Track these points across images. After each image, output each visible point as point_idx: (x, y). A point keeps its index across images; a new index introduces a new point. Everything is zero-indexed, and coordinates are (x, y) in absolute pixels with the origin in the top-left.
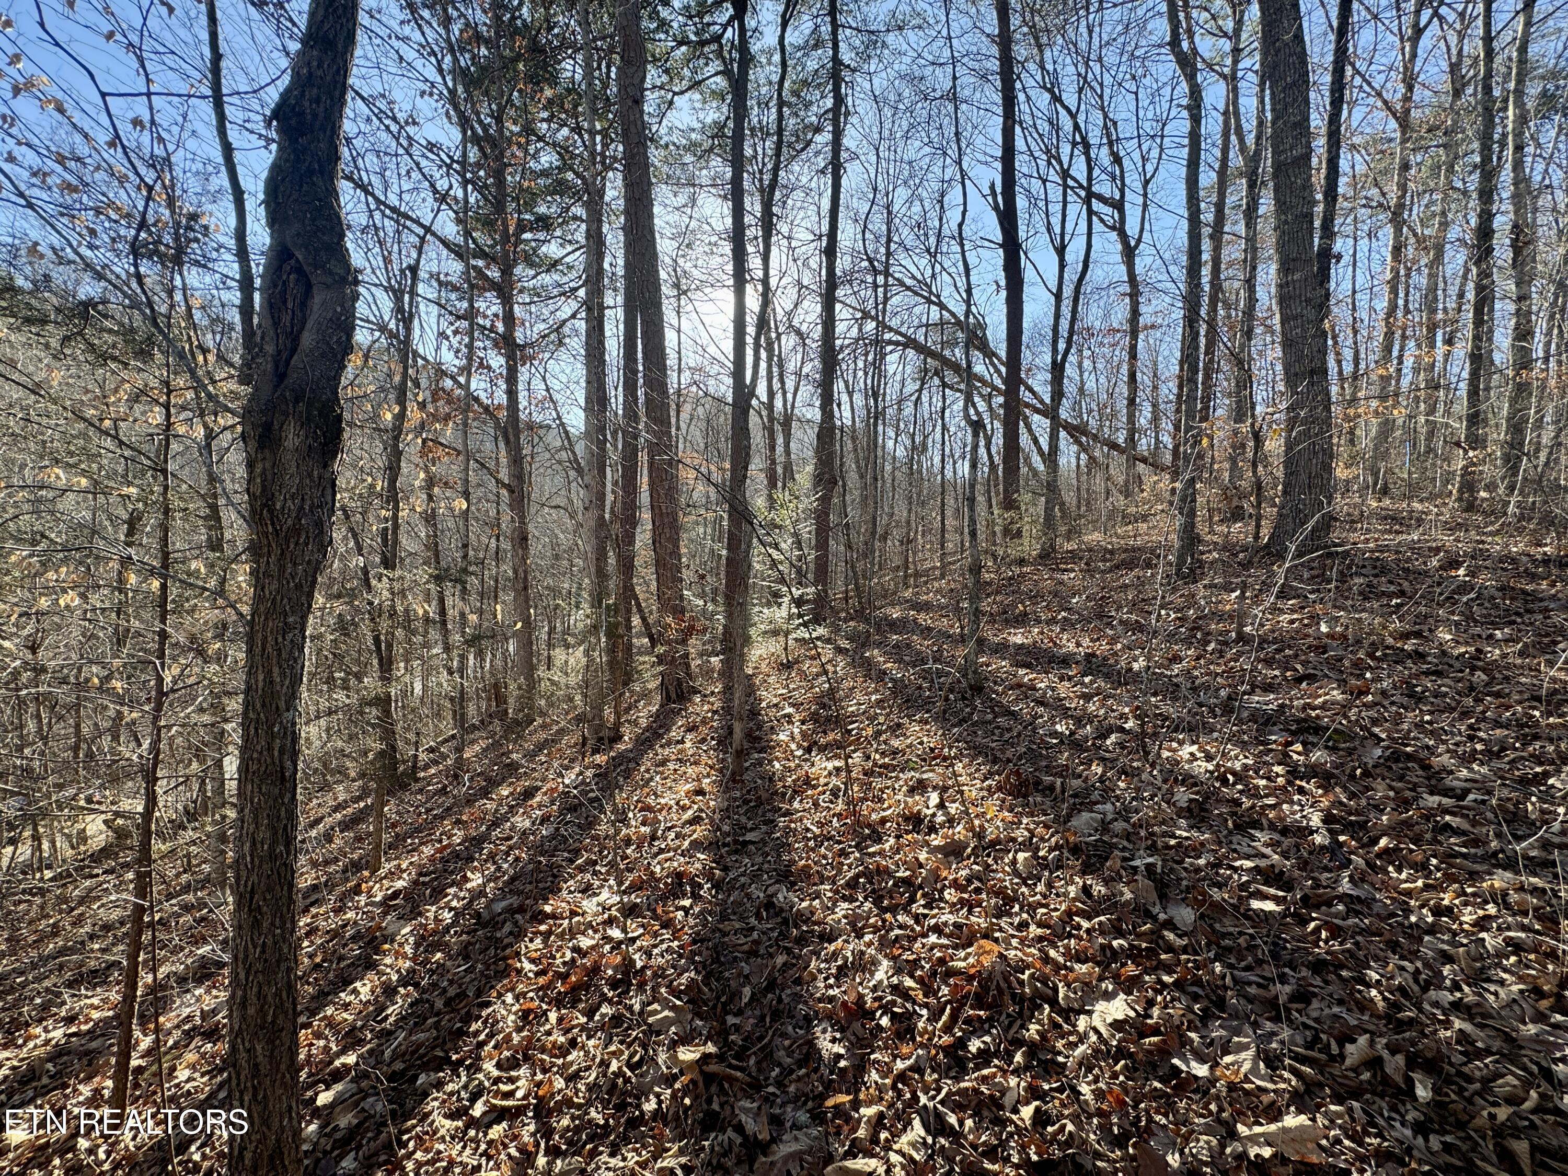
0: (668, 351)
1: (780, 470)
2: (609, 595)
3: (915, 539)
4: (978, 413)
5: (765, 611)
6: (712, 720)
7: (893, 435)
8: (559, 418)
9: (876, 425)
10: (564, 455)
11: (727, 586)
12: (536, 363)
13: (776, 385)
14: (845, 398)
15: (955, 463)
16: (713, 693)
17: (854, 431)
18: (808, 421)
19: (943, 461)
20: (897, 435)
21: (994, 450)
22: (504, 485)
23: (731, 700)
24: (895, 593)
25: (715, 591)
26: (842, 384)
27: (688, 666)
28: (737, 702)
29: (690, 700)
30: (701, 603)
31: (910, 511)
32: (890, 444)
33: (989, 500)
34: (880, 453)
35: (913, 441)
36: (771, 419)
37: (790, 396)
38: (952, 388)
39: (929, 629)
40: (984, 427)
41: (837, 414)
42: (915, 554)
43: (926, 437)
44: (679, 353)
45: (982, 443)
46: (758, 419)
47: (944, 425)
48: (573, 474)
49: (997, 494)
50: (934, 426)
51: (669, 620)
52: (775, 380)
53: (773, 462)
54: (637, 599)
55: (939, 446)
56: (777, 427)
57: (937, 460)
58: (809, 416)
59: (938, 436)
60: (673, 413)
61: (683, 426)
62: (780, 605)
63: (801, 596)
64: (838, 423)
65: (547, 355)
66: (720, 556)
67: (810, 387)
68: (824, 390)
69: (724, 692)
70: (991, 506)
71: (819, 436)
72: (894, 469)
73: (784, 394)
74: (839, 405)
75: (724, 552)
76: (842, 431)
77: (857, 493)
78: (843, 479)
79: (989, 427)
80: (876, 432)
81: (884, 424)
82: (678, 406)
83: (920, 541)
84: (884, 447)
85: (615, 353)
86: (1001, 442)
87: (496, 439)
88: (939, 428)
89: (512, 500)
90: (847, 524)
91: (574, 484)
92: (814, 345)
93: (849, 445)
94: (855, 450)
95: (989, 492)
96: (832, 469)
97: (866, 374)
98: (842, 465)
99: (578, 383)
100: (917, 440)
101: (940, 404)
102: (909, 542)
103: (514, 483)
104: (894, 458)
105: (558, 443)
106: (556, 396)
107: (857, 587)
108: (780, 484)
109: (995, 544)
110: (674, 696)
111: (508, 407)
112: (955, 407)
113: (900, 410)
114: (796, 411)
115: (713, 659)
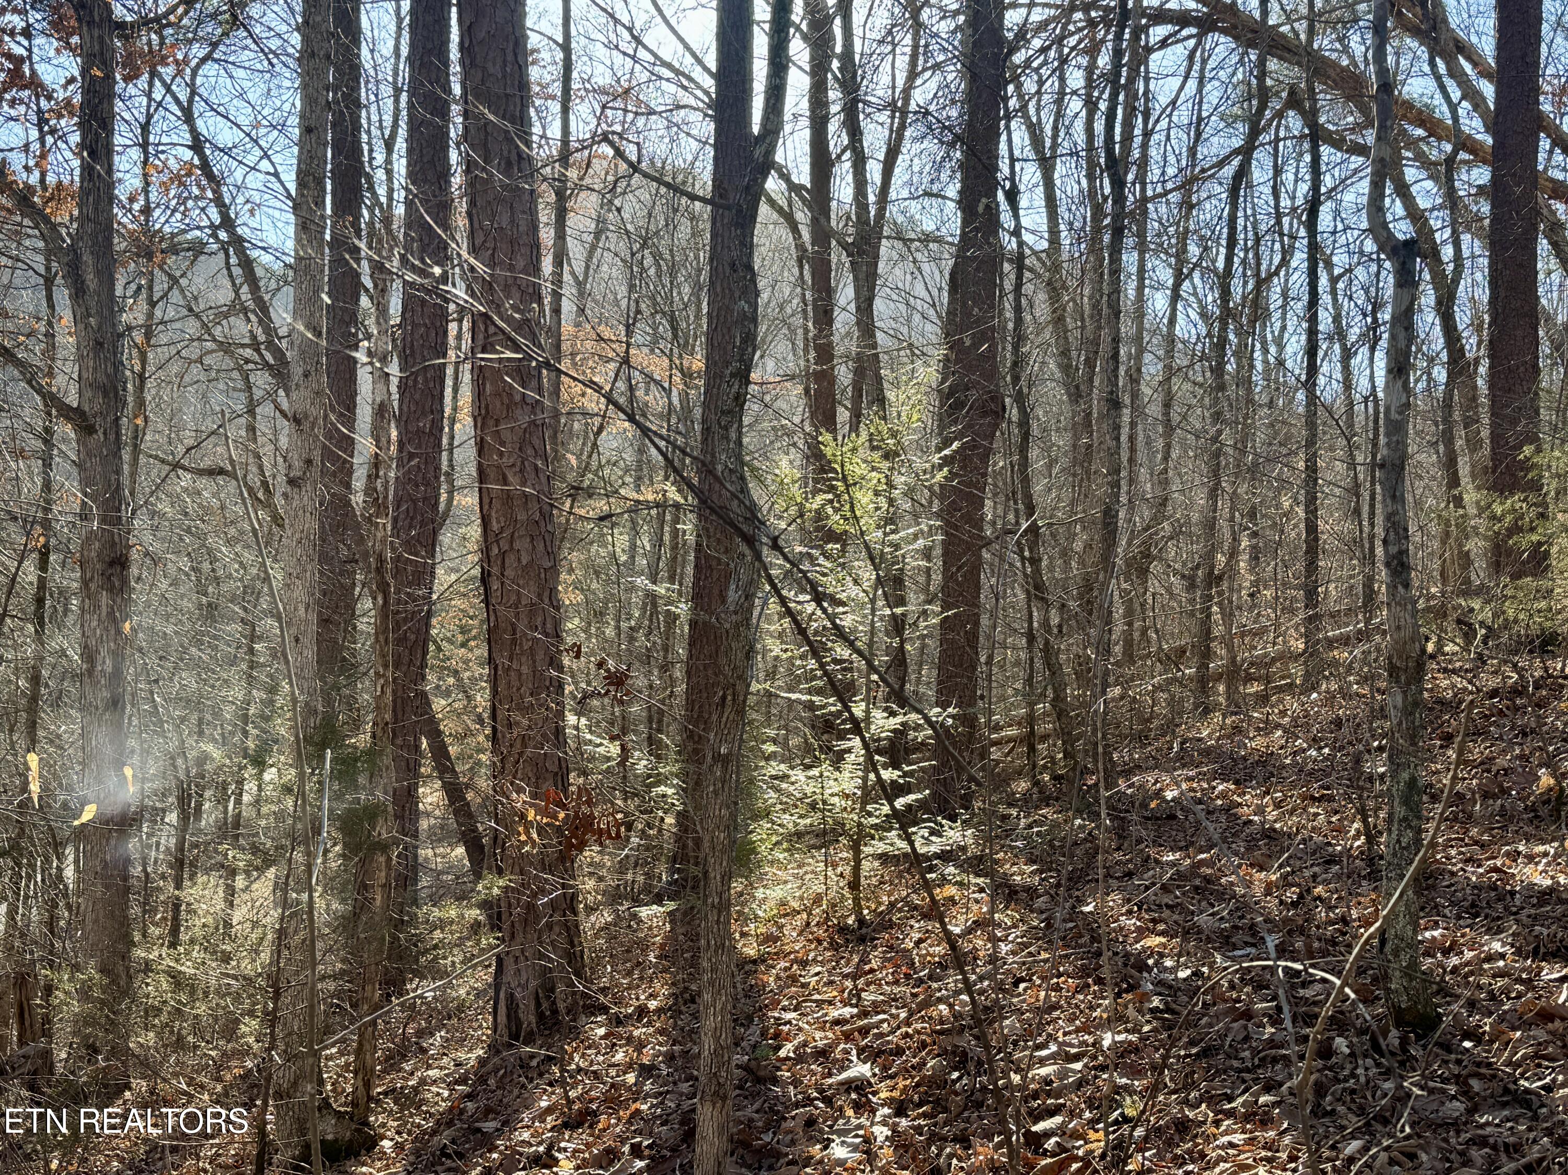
0: (534, 40)
1: (844, 374)
2: (356, 725)
3: (1231, 569)
4: (1415, 215)
5: (798, 775)
6: (637, 1094)
7: (1166, 275)
8: (228, 223)
9: (1116, 249)
10: (240, 328)
11: (690, 704)
12: (167, 72)
13: (836, 137)
14: (1030, 174)
15: (1347, 355)
16: (642, 1011)
17: (1056, 267)
18: (927, 239)
19: (1311, 351)
20: (1179, 278)
21: (1462, 318)
22: (67, 412)
23: (692, 1034)
24: (1170, 727)
25: (656, 719)
26: (1020, 135)
27: (572, 931)
28: (708, 1044)
29: (574, 1033)
30: (614, 749)
31: (1213, 494)
32: (1159, 302)
33: (1450, 463)
34: (1126, 328)
35: (1225, 293)
36: (822, 234)
37: (874, 171)
38: (1337, 143)
39: (1270, 835)
40: (1434, 254)
41: (1006, 218)
42: (1228, 616)
43: (1262, 283)
44: (566, 47)
45: (1428, 298)
46: (784, 234)
47: (1314, 248)
48: (262, 380)
49: (1474, 444)
50: (1287, 254)
51: (520, 800)
52: (833, 126)
53: (825, 353)
54: (435, 734)
55: (1299, 307)
56: (838, 256)
57: (1295, 345)
58: (929, 226)
59: (1298, 280)
60: (545, 215)
61: (576, 250)
62: (838, 759)
63: (900, 733)
64: (1012, 245)
65: (198, 51)
66: (672, 618)
67: (930, 145)
68: (970, 153)
69: (672, 1010)
70: (1454, 481)
71: (955, 282)
72: (1170, 372)
73: (859, 162)
74: (1012, 196)
75: (683, 609)
76: (1020, 266)
77: (1061, 441)
78: (1020, 398)
79: (1447, 252)
80: (1116, 270)
81: (1142, 248)
82: (561, 197)
83: (1246, 579)
84: (1140, 314)
85: (387, 48)
86: (1483, 295)
87: (49, 282)
88: (1299, 259)
89: (86, 453)
90: (1033, 529)
91: (265, 410)
92: (944, 27)
93: (1042, 309)
94: (1058, 320)
95: (1448, 437)
96: (992, 374)
97: (1091, 105)
98: (1018, 363)
99: (280, 127)
100: (1237, 289)
101: (1304, 188)
102: (1213, 579)
103: (97, 404)
104: (1170, 339)
105: (223, 295)
106: (219, 164)
107: (1060, 710)
108: (843, 415)
109: (1467, 591)
110: (529, 1019)
111: (84, 192)
112: (1349, 197)
113: (1188, 206)
114: (892, 211)
115: (644, 912)
